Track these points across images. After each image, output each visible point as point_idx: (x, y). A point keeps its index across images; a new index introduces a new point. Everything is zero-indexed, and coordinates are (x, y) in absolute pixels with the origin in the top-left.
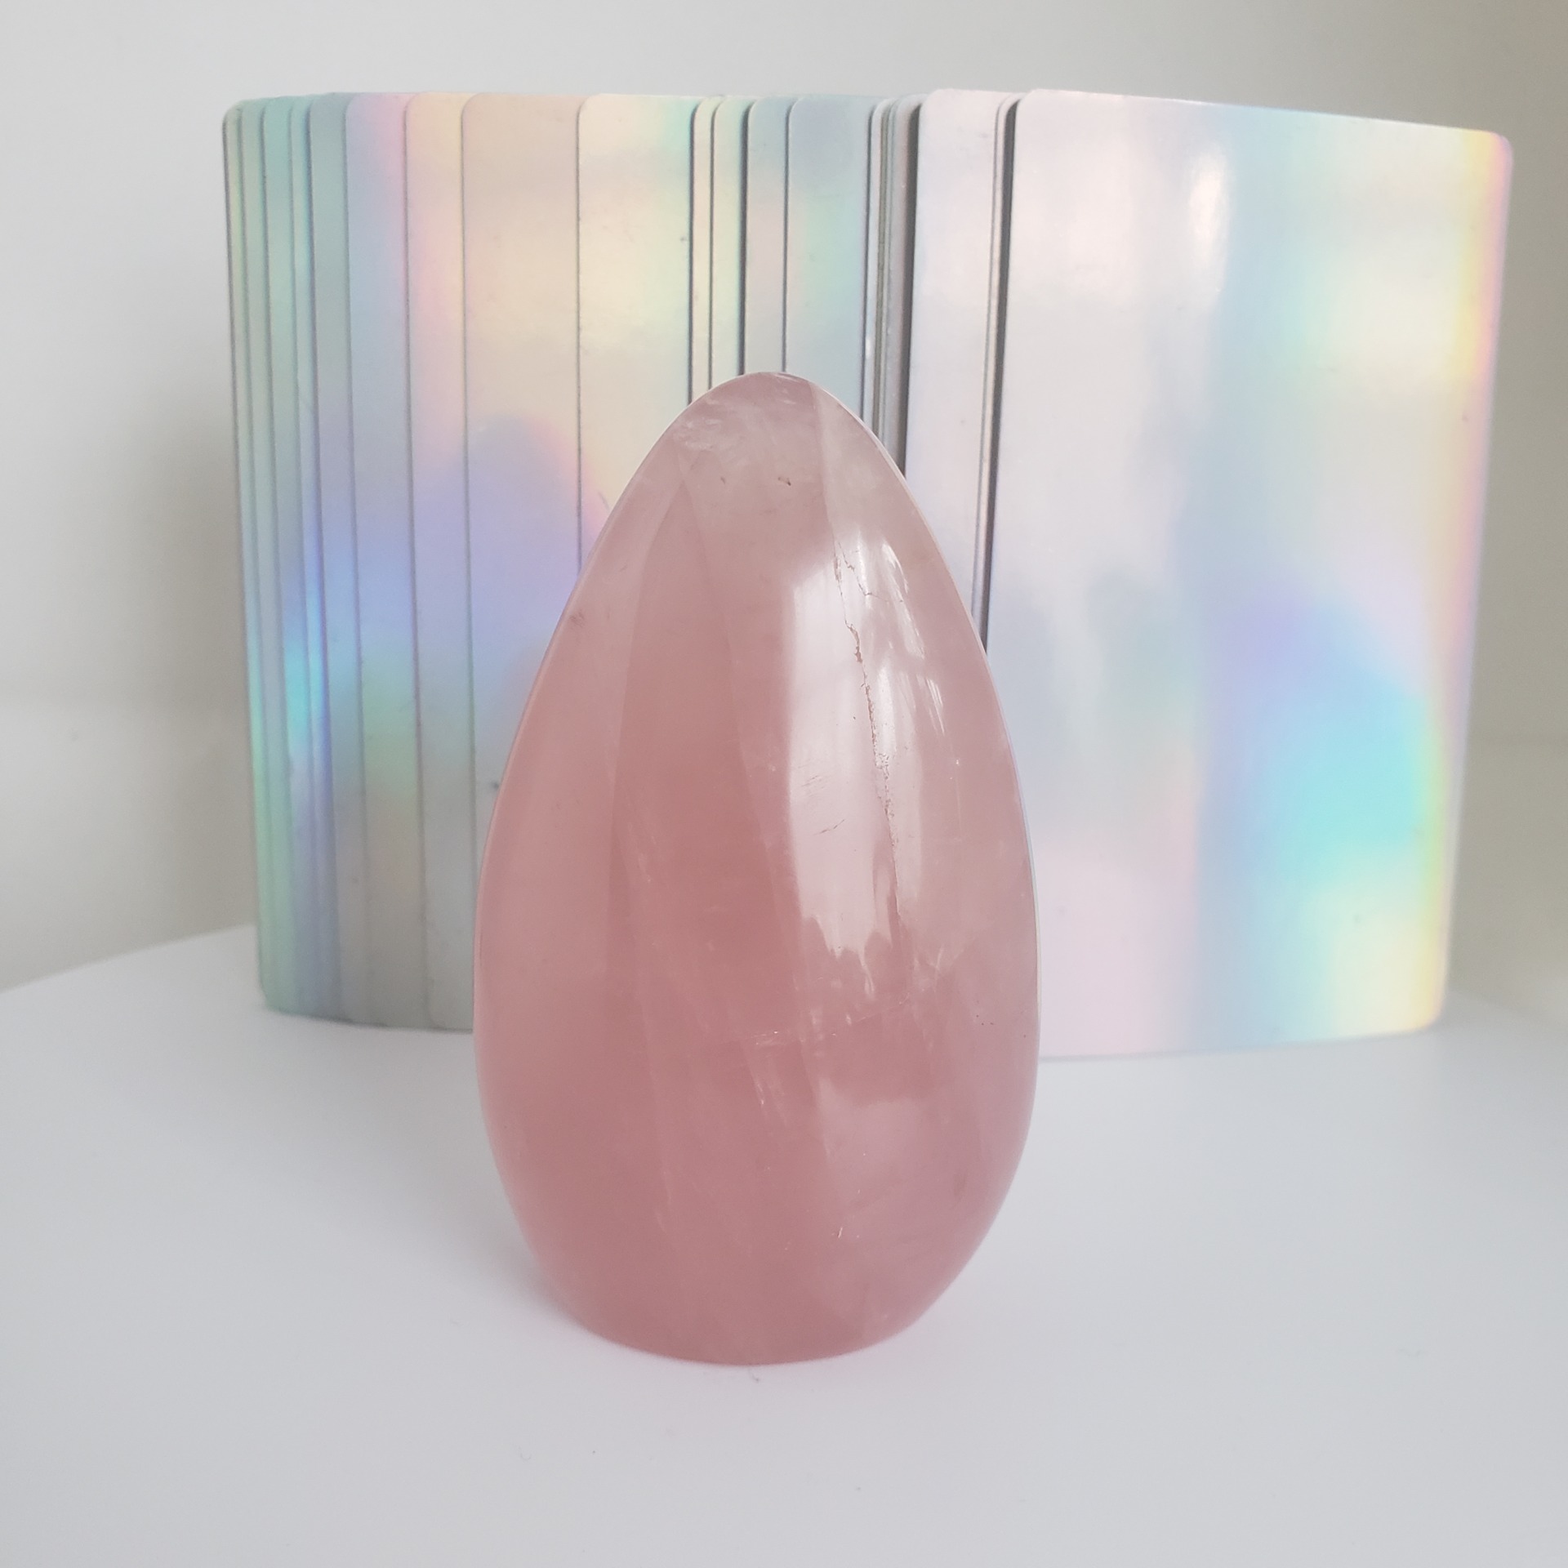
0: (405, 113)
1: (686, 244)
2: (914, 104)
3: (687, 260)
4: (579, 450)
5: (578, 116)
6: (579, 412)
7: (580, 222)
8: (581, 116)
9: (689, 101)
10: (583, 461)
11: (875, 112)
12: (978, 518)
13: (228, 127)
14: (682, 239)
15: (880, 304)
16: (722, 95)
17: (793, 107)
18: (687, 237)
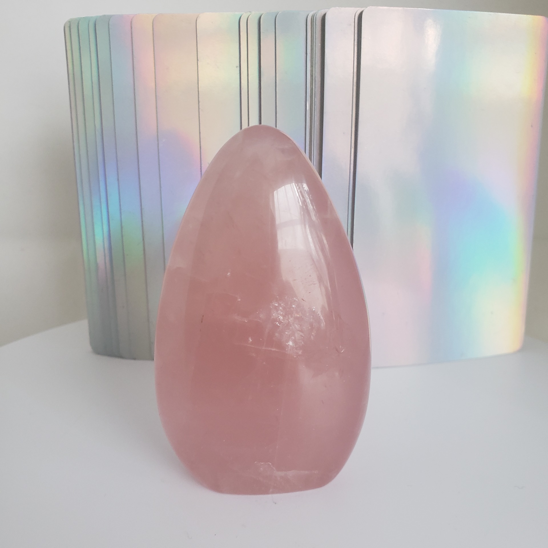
0: (131, 22)
1: (238, 68)
2: (323, 13)
3: (239, 75)
4: (200, 147)
5: (196, 21)
6: (200, 133)
7: (198, 62)
8: (198, 20)
9: (238, 14)
10: (202, 151)
11: (309, 16)
12: (350, 169)
13: (66, 29)
14: (237, 67)
15: (312, 89)
16: (250, 12)
17: (278, 15)
18: (238, 66)
